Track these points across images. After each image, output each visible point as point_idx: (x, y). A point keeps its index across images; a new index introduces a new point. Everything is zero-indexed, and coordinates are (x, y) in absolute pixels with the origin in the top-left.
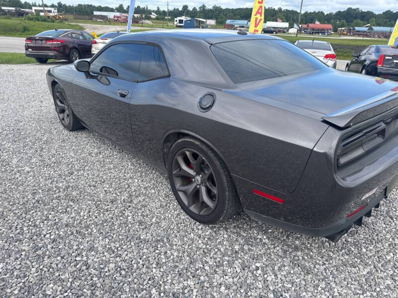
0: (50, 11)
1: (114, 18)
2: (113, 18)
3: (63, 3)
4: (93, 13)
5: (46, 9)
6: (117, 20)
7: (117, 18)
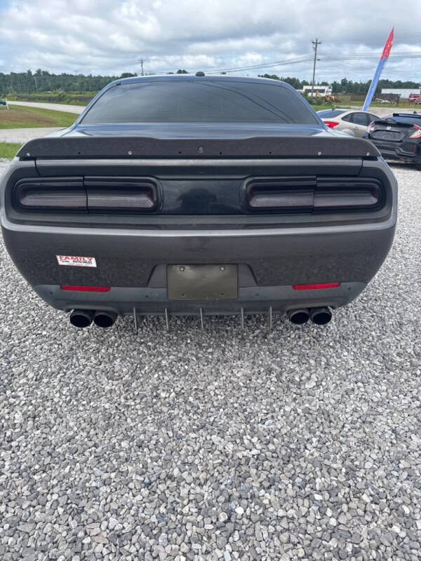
0: (323, 91)
1: (410, 97)
2: (408, 97)
3: (348, 80)
4: (381, 91)
5: (315, 88)
6: (412, 101)
7: (415, 97)
